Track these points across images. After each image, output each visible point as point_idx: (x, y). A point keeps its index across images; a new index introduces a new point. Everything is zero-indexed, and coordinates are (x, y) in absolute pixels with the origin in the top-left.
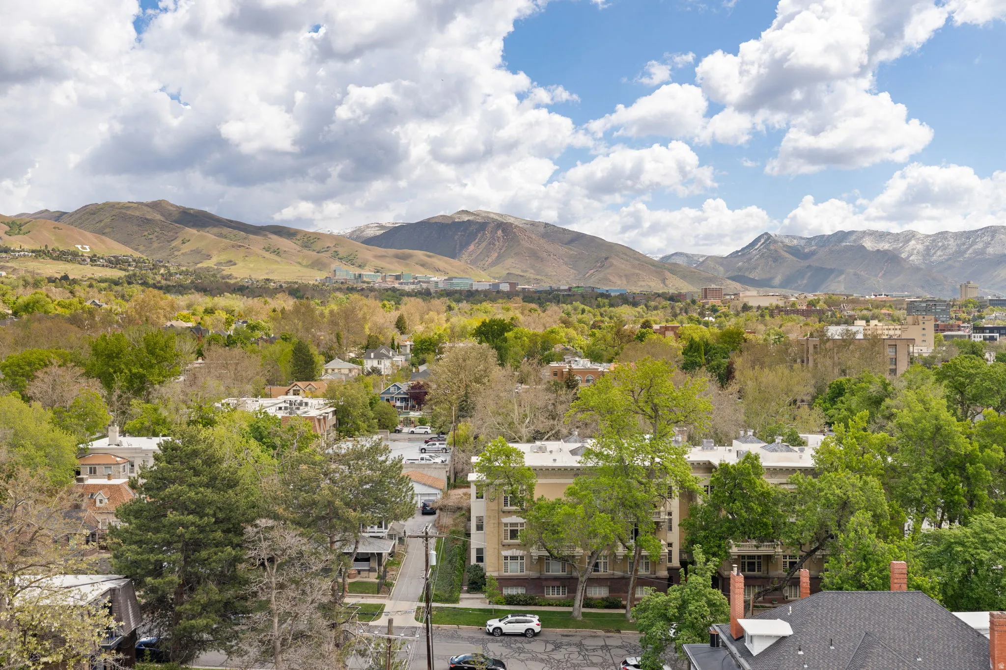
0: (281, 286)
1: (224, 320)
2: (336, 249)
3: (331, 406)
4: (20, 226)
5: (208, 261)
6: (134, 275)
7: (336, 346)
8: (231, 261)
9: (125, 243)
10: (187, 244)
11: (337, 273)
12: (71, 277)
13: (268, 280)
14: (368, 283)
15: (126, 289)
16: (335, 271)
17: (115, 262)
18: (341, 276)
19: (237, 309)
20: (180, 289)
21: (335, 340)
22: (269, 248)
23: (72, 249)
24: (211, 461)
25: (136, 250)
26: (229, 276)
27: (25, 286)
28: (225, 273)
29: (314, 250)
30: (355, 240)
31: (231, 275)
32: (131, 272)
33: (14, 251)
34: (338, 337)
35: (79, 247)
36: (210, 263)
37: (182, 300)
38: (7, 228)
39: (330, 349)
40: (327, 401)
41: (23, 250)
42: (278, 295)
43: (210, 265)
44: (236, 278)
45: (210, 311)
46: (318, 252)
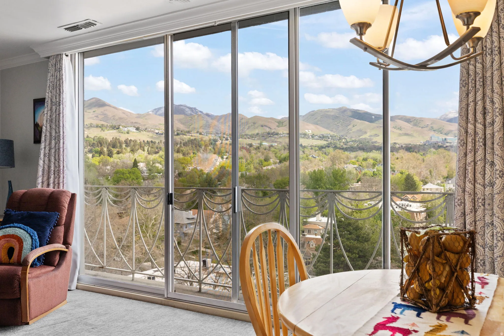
0: (402, 146)
1: (372, 164)
2: (432, 126)
3: (423, 207)
4: (283, 123)
5: (365, 135)
6: (331, 143)
7: (429, 177)
8: (376, 135)
9: (327, 128)
10: (355, 127)
11: (433, 138)
12: (303, 145)
13: (395, 143)
14: (450, 143)
15: (327, 150)
16: (431, 137)
17: (322, 137)
18: (434, 140)
19: (379, 158)
20: (352, 149)
21: (429, 173)
22: (396, 127)
23: (304, 132)
24: (357, 228)
25: (332, 131)
26: (376, 142)
27: (284, 150)
28: (374, 140)
29: (420, 127)
30: (443, 120)
31: (376, 141)
32: (329, 142)
33: (280, 134)
34: (430, 172)
35: (307, 131)
36: (366, 136)
37: (353, 155)
38: (277, 124)
39: (426, 178)
40: (422, 205)
41: (284, 134)
42: (400, 151)
43: (366, 137)
44: (379, 143)
45: (365, 160)
46: (422, 128)
